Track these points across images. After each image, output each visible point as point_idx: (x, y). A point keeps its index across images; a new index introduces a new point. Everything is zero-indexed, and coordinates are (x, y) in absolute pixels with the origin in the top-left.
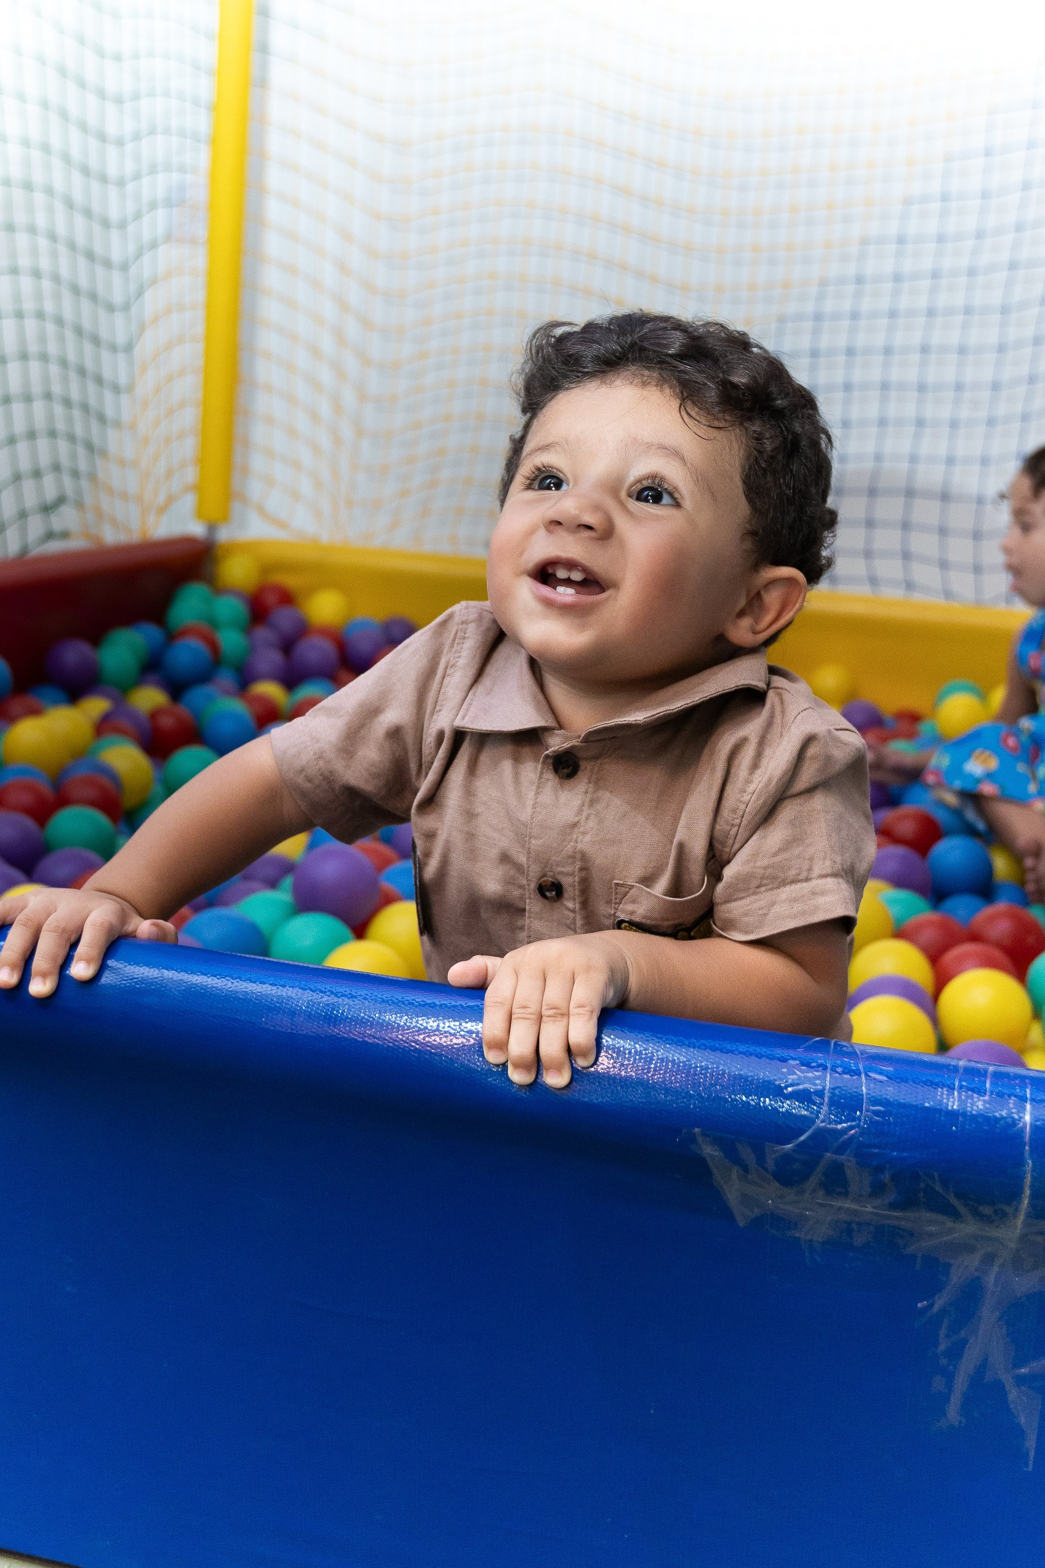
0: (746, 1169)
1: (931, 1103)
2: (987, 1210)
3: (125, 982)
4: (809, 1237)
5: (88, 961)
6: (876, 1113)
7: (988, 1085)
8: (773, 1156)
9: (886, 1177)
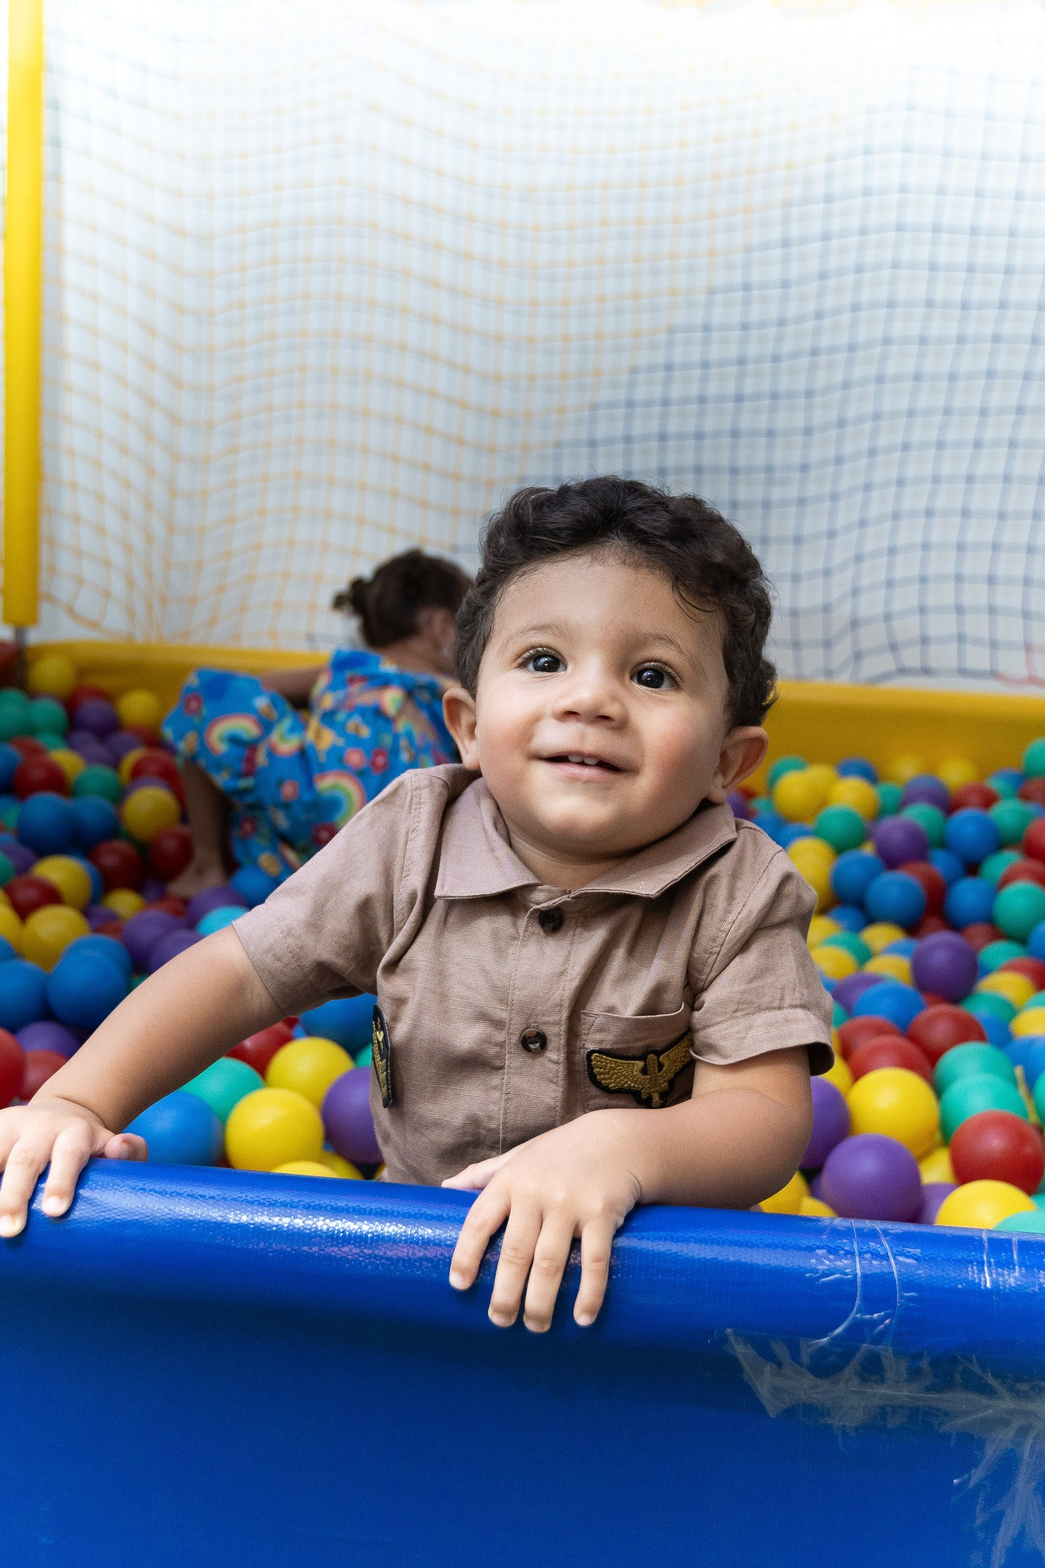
0: (780, 1365)
1: (964, 1284)
2: (1024, 1387)
3: (103, 1214)
4: (841, 1424)
5: (60, 1194)
6: (910, 1299)
7: (1015, 1257)
8: (808, 1350)
9: (924, 1364)
